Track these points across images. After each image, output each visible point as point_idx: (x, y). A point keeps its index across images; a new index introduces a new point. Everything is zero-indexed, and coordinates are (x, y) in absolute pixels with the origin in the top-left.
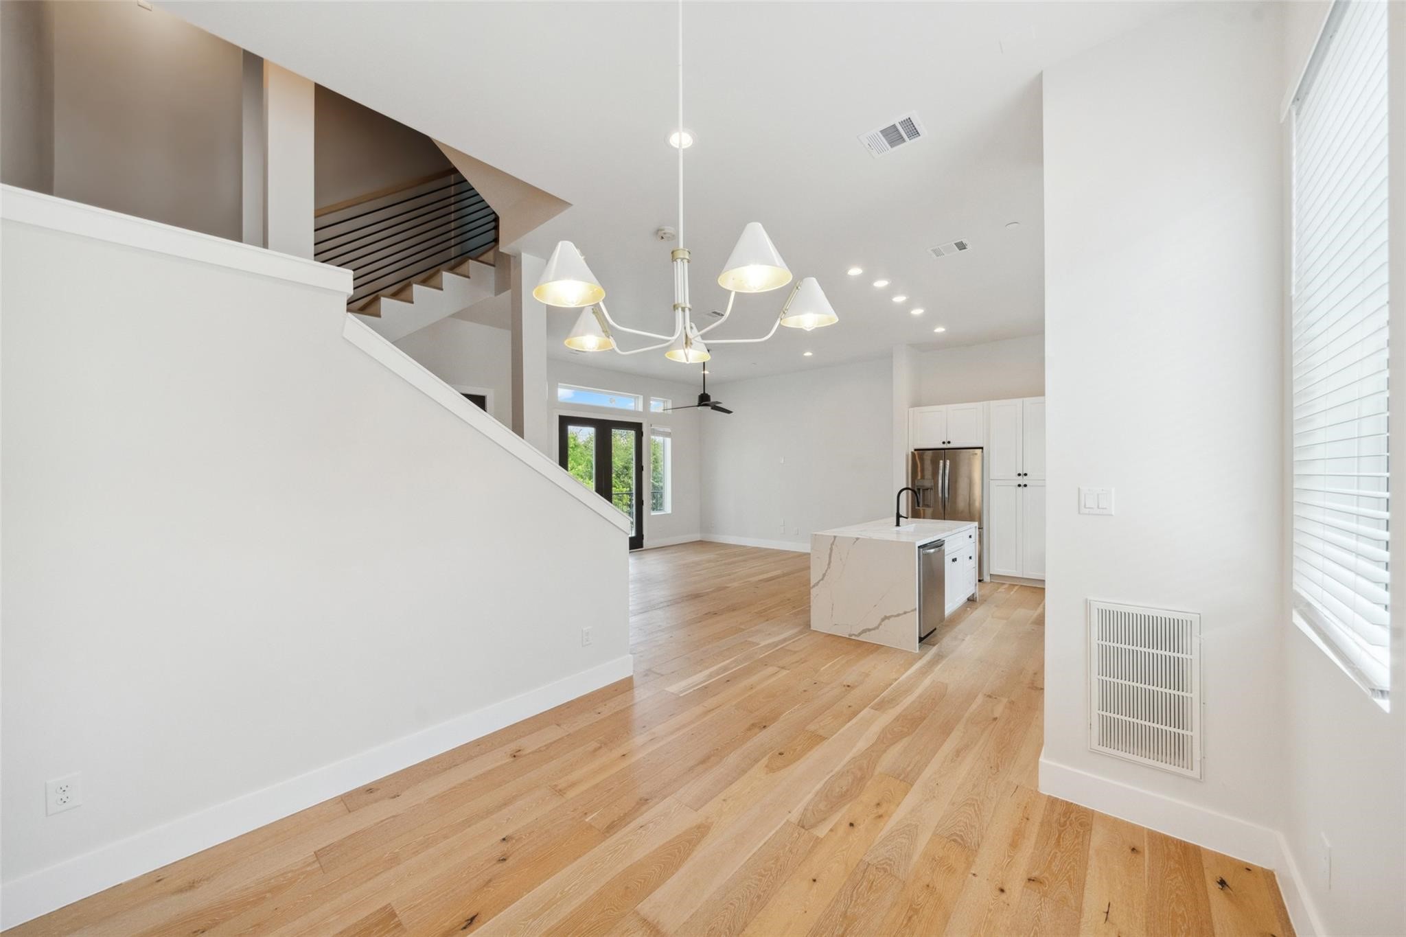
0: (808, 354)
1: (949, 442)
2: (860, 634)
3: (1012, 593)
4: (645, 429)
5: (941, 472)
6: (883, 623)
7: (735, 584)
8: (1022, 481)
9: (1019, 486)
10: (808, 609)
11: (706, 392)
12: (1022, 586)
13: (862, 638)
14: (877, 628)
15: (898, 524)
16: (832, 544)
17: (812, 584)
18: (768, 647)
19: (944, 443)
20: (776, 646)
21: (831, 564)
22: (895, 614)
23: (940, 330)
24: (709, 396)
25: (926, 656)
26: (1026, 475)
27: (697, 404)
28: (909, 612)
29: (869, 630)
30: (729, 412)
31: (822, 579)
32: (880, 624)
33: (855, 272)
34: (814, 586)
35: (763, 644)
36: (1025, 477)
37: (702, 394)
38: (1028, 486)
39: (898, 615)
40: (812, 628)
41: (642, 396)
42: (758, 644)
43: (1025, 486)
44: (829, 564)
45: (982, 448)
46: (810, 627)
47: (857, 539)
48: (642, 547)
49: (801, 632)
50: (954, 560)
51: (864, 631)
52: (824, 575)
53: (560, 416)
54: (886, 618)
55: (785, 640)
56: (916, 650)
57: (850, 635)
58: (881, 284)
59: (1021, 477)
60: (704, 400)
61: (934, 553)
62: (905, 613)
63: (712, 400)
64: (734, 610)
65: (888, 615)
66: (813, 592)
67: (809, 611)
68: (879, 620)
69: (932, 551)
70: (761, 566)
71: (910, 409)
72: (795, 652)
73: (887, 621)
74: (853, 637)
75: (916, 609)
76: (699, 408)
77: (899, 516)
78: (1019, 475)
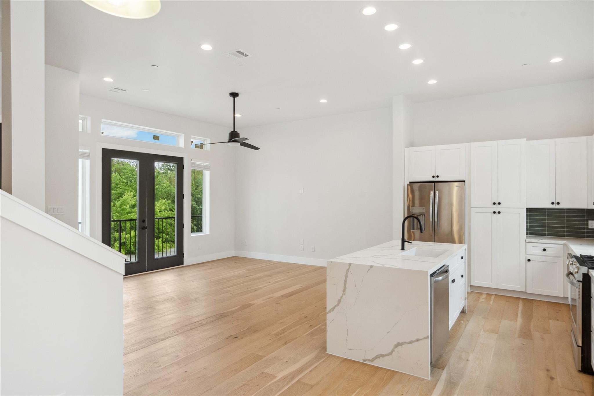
0: (323, 101)
1: (438, 177)
2: (373, 360)
3: (491, 303)
4: (185, 163)
5: (431, 200)
6: (396, 350)
7: (259, 301)
8: (496, 208)
9: (494, 212)
10: (323, 327)
11: (236, 130)
12: (496, 295)
13: (375, 364)
14: (390, 354)
15: (403, 249)
16: (348, 271)
17: (328, 309)
18: (284, 379)
19: (433, 177)
20: (293, 378)
21: (347, 291)
22: (408, 341)
23: (432, 82)
24: (239, 134)
25: (439, 383)
26: (499, 203)
27: (228, 141)
28: (421, 339)
29: (383, 356)
30: (257, 149)
31: (338, 305)
32: (393, 351)
33: (369, 11)
34: (330, 312)
35: (280, 376)
36: (499, 206)
37: (232, 132)
38: (501, 213)
39: (411, 342)
40: (327, 353)
41: (184, 135)
42: (275, 377)
43: (499, 213)
44: (344, 291)
45: (464, 181)
46: (326, 351)
47: (371, 267)
48: (183, 264)
49: (317, 358)
50: (453, 281)
51: (377, 357)
52: (339, 301)
53: (103, 149)
54: (399, 344)
55: (302, 369)
56: (429, 378)
57: (364, 360)
58: (391, 27)
59: (496, 205)
60: (234, 136)
61: (442, 280)
62: (418, 340)
63: (241, 136)
64: (255, 331)
65: (401, 342)
66: (329, 317)
67: (324, 330)
68: (393, 347)
69: (440, 278)
70: (284, 280)
71: (406, 148)
72: (312, 387)
73: (400, 347)
74: (367, 362)
75: (428, 337)
76: (230, 144)
77: (403, 241)
78: (494, 204)
